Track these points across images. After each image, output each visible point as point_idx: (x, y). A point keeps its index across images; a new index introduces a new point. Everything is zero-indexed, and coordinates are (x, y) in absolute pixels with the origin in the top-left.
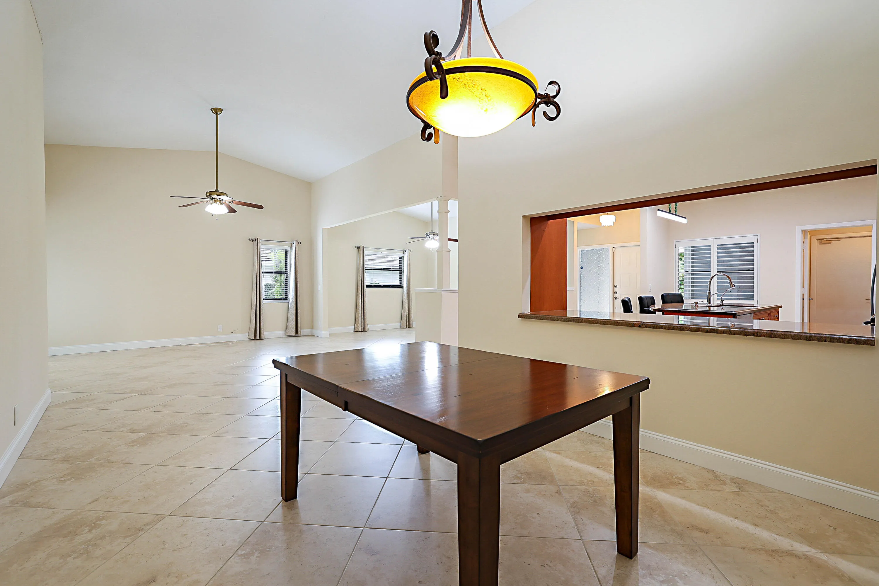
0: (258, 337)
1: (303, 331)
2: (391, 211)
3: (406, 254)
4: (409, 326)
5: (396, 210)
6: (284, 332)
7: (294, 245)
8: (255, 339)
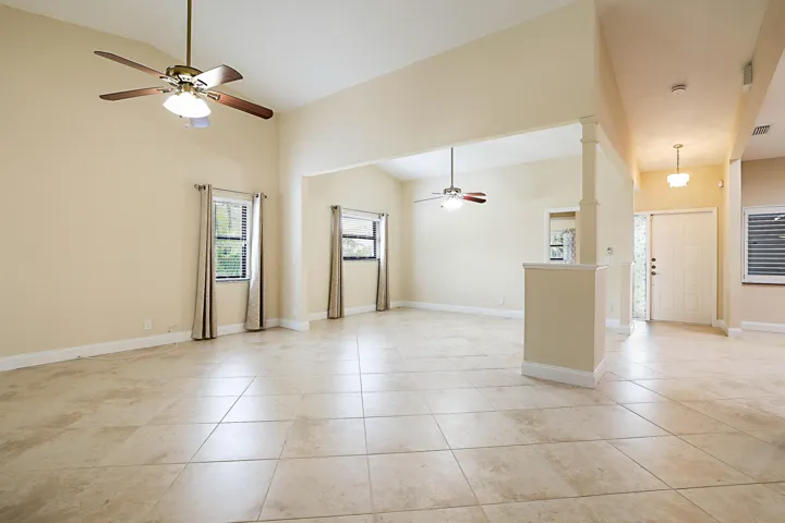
0: (208, 335)
1: (270, 322)
2: (367, 164)
3: (384, 218)
4: (386, 308)
5: (373, 162)
6: (242, 324)
7: (259, 199)
8: (204, 338)
